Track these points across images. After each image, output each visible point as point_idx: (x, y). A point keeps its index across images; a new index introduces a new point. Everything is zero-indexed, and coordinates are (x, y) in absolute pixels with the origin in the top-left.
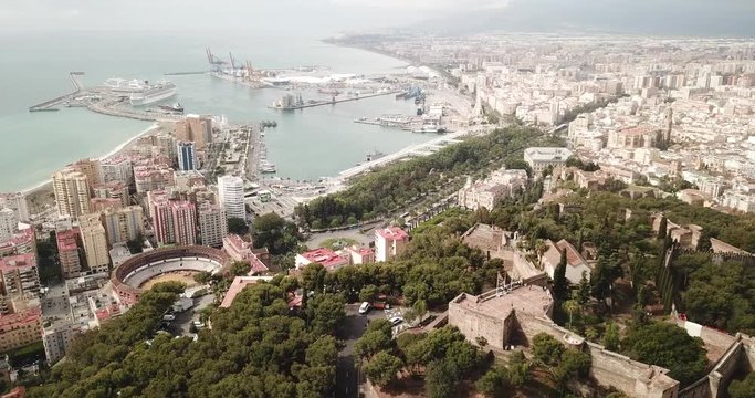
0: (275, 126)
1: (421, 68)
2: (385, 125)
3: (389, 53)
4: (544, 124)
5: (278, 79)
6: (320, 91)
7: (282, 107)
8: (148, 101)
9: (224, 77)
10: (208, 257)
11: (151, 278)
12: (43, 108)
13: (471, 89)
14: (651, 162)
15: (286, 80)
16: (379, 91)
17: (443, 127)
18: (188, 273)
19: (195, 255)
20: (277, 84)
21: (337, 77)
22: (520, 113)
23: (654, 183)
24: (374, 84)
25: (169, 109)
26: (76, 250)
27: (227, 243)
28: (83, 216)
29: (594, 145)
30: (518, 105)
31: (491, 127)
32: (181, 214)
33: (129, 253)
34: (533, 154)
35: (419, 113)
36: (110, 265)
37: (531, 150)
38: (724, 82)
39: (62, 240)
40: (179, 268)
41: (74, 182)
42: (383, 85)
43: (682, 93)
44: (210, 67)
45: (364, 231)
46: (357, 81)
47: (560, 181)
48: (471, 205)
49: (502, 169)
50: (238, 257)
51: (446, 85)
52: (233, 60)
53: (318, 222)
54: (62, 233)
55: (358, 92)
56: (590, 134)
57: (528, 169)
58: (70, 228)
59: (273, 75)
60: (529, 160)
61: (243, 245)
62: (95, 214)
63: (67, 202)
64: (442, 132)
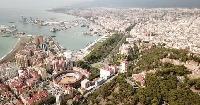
0: (55, 36)
1: (82, 18)
2: (84, 34)
4: (123, 32)
5: (44, 23)
6: (59, 26)
7: (53, 31)
8: (11, 31)
9: (28, 23)
10: (72, 73)
11: (61, 80)
13: (99, 24)
14: (154, 40)
15: (47, 23)
16: (75, 25)
17: (100, 34)
18: (69, 77)
19: (69, 73)
20: (45, 24)
21: (61, 22)
22: (116, 29)
23: (157, 44)
24: (73, 23)
25: (20, 33)
26: (40, 75)
27: (75, 69)
28: (35, 66)
29: (140, 36)
30: (115, 27)
31: (111, 33)
32: (62, 63)
33: (50, 74)
34: (129, 40)
35: (91, 31)
36: (47, 78)
37: (128, 39)
38: (155, 19)
39: (33, 73)
40: (66, 76)
41: (23, 57)
42: (75, 23)
43: (148, 22)
44: (22, 20)
45: (103, 62)
46: (67, 23)
47: (141, 46)
48: (122, 53)
49: (124, 44)
50: (81, 72)
51: (92, 23)
52: (31, 18)
53: (91, 61)
54: (31, 71)
55: (70, 25)
56: (137, 34)
57: (129, 43)
58: (33, 70)
59: (43, 22)
60: (128, 41)
61: (81, 69)
62: (38, 65)
63: (21, 63)
64: (100, 35)
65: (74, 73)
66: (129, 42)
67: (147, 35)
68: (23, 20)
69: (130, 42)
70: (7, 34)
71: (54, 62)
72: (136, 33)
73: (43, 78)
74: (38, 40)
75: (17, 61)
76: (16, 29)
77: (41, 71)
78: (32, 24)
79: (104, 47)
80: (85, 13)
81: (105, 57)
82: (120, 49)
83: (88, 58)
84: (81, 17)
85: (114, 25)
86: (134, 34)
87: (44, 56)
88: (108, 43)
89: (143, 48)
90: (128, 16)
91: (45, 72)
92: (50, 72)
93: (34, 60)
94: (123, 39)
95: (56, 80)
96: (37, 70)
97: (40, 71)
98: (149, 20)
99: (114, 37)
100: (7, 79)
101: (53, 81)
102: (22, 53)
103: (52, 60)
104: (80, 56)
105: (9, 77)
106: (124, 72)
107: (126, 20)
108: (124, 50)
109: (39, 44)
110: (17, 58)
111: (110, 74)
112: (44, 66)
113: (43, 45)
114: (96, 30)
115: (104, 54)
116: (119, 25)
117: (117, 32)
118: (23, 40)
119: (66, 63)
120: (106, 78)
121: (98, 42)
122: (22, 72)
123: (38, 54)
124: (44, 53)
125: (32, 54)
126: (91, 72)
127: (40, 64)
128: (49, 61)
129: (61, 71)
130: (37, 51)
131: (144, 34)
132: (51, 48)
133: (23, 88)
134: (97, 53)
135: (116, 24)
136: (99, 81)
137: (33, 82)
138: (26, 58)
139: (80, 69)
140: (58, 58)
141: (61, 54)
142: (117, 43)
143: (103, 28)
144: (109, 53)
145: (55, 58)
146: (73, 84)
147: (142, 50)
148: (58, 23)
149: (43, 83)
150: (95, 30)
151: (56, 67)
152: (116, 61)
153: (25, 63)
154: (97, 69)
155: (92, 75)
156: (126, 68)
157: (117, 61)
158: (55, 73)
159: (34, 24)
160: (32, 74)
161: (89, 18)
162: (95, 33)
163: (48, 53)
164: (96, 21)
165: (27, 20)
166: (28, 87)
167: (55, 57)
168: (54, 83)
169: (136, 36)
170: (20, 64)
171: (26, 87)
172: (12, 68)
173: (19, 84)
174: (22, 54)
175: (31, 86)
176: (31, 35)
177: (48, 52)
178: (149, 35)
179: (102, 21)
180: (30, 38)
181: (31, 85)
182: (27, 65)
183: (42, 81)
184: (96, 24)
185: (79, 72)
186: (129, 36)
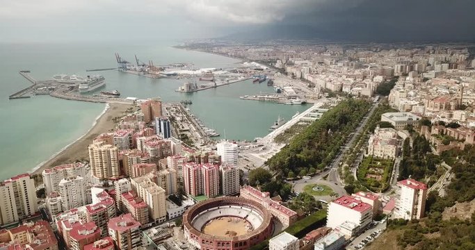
0: (191, 103)
1: (253, 63)
2: (263, 100)
3: (223, 54)
4: (367, 97)
5: (166, 72)
6: (201, 80)
7: (185, 90)
8: (91, 89)
9: (128, 71)
10: (239, 205)
11: (205, 225)
12: (18, 96)
13: (298, 75)
14: (466, 120)
15: (172, 72)
16: (240, 79)
17: (302, 100)
18: (228, 218)
19: (228, 204)
20: (169, 75)
21: (206, 70)
22: (346, 90)
24: (233, 74)
25: (110, 94)
26: (147, 207)
27: (246, 193)
28: (137, 179)
29: (421, 110)
30: (342, 85)
31: (334, 99)
32: (210, 173)
33: (176, 206)
34: (391, 117)
35: (279, 91)
36: (167, 216)
37: (388, 114)
38: (450, 67)
39: (130, 199)
40: (220, 215)
41: (109, 152)
42: (238, 74)
43: (431, 74)
44: (117, 65)
45: (325, 178)
46: (220, 73)
47: (434, 135)
48: (378, 154)
49: (378, 128)
50: (265, 204)
51: (279, 73)
52: (137, 61)
53: (291, 173)
54: (125, 193)
55: (227, 79)
56: (412, 103)
57: (393, 127)
58: (130, 189)
59: (162, 70)
60: (390, 121)
61: (264, 194)
62: (146, 177)
63: (102, 166)
64: (304, 103)
65: (243, 205)
66: (394, 124)
67: (441, 108)
68: (121, 65)
69: (396, 122)
70: (82, 93)
71: (189, 169)
72: (406, 101)
73: (155, 216)
74: (151, 108)
75: (93, 162)
76: (102, 84)
77: (151, 196)
78: (139, 75)
79: (324, 133)
80: (260, 53)
81: (329, 163)
82: (370, 141)
83: (282, 163)
84: (251, 61)
85: (340, 79)
86: (402, 103)
87: (163, 152)
88: (330, 122)
89: (446, 143)
90: (371, 58)
91: (163, 197)
92: (177, 199)
93: (135, 162)
94: (370, 114)
95: (192, 225)
96: (141, 191)
97: (151, 194)
98: (433, 69)
99: (346, 110)
100: (59, 210)
101: (183, 228)
102: (107, 140)
103: (184, 163)
104: (257, 155)
105: (66, 205)
106: (409, 218)
107: (368, 69)
108: (382, 145)
109: (152, 119)
110: (92, 153)
111: (363, 221)
112: (160, 179)
113: (162, 123)
114: (292, 90)
115: (326, 155)
116: (352, 80)
117: (351, 96)
118: (115, 108)
119: (220, 174)
120: (348, 234)
121: (301, 121)
122: (99, 195)
123: (146, 145)
124: (163, 142)
125: (132, 145)
126: (293, 208)
127: (151, 175)
128: (175, 165)
129: (206, 199)
130: (144, 138)
131: (432, 102)
132: (181, 131)
133: (98, 247)
134: (305, 150)
135: (344, 77)
136: (328, 244)
137: (128, 228)
138: (115, 153)
139: (260, 195)
140: (199, 157)
141: (208, 149)
142: (357, 126)
143: (310, 86)
144: (338, 152)
145: (192, 160)
146: (245, 242)
147: (445, 148)
148: (198, 72)
149: (154, 231)
150: (289, 90)
151: (192, 186)
152: (366, 176)
153: (113, 169)
154: (312, 199)
155: (299, 218)
156: (415, 203)
157: (369, 177)
158: (189, 202)
159: (142, 73)
160: (126, 203)
161: (269, 62)
162: (289, 98)
163: (172, 143)
164: (289, 69)
165: (127, 64)
166: (110, 244)
167: (192, 157)
168: (187, 234)
169: (408, 107)
170: (98, 169)
171: (105, 242)
172: (77, 182)
173: (88, 233)
174: (107, 143)
175: (120, 241)
176: (134, 99)
177: (174, 142)
178: (448, 108)
179: (305, 69)
180: (132, 105)
181: (120, 237)
182: (117, 173)
183: (154, 225)
184: (290, 77)
185: (260, 207)
186: (387, 108)
